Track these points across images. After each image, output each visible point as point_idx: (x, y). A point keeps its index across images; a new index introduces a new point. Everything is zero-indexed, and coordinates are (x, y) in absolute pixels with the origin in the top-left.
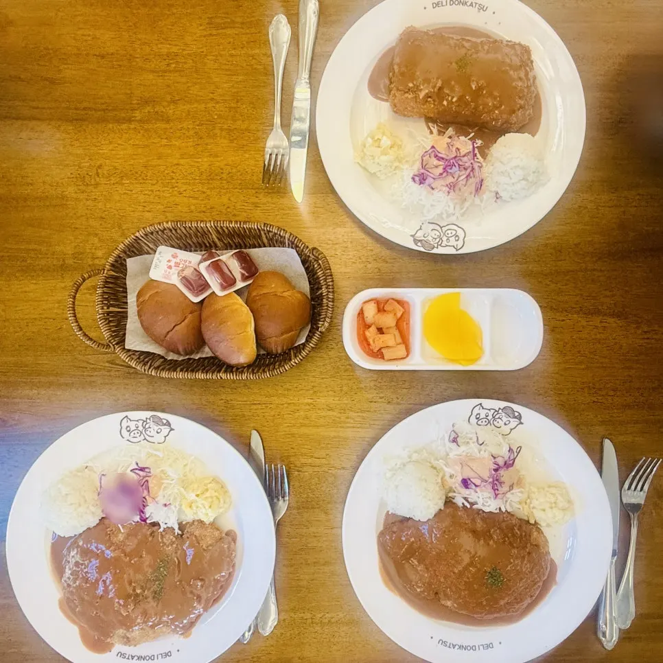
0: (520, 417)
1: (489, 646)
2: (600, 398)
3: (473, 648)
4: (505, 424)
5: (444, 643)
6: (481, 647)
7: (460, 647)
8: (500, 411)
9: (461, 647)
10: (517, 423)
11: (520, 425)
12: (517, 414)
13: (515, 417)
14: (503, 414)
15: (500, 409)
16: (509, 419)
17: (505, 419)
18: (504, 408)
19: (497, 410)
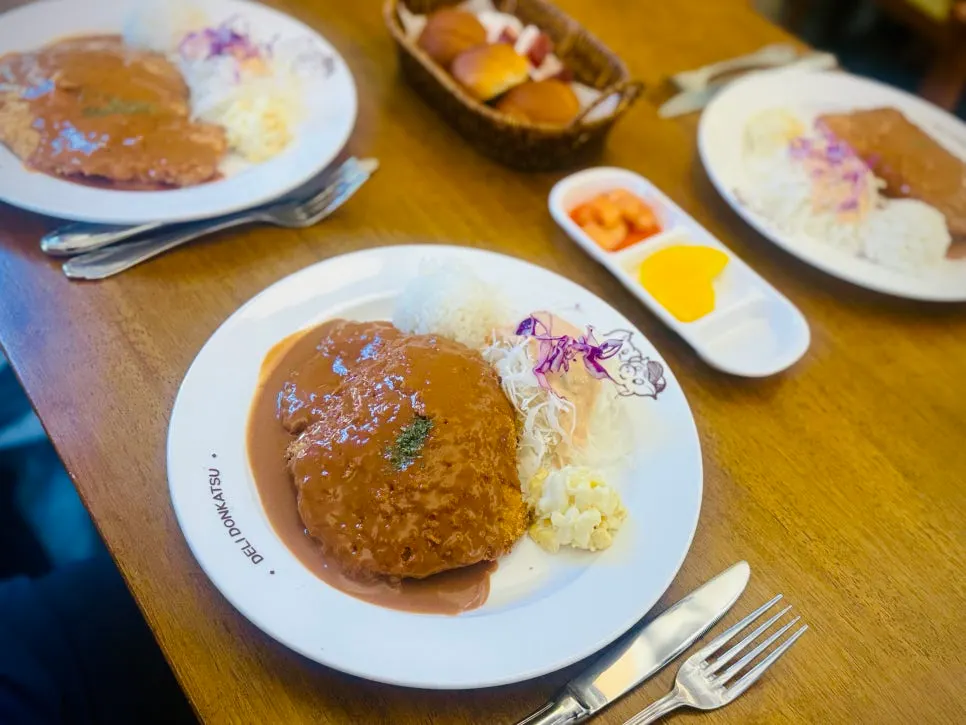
0: (660, 389)
1: (254, 556)
2: (788, 521)
3: (233, 530)
4: (634, 381)
5: (215, 477)
6: (243, 544)
7: (221, 508)
8: (646, 362)
9: (223, 510)
10: (651, 393)
11: (652, 399)
12: (661, 382)
13: (655, 385)
14: (645, 368)
15: (648, 358)
16: (646, 380)
17: (640, 375)
18: (653, 362)
19: (644, 357)
